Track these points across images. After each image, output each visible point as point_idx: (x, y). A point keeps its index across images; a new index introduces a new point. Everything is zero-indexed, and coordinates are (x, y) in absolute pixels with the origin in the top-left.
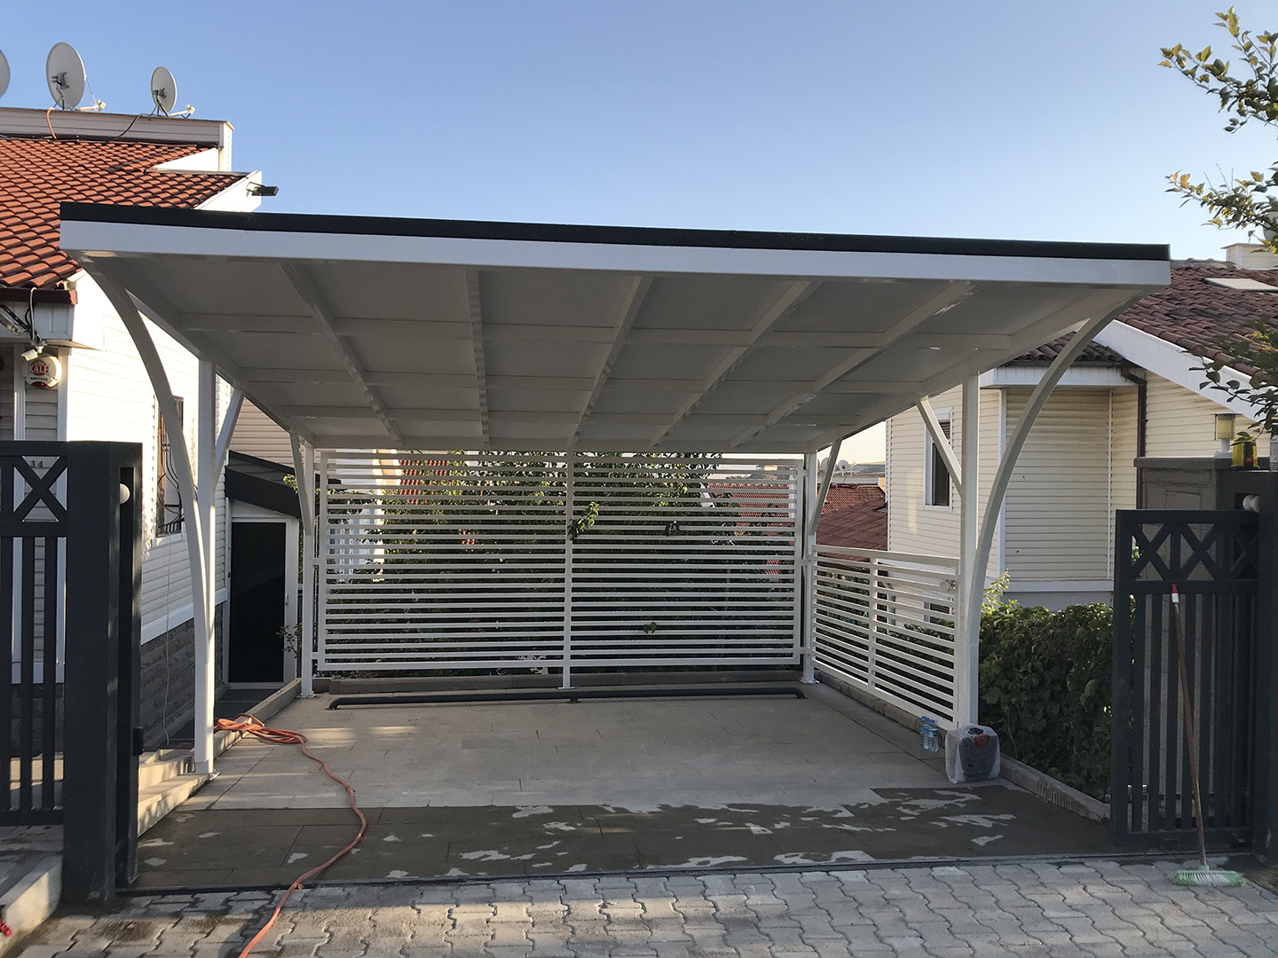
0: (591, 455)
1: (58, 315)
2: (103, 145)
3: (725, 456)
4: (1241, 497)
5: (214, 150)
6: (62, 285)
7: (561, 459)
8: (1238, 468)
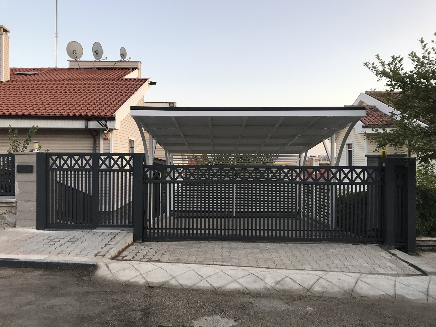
0: (241, 155)
1: (112, 122)
2: (108, 70)
3: (280, 155)
4: (382, 163)
5: (137, 70)
6: (113, 115)
7: (233, 156)
8: (382, 157)
